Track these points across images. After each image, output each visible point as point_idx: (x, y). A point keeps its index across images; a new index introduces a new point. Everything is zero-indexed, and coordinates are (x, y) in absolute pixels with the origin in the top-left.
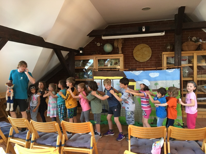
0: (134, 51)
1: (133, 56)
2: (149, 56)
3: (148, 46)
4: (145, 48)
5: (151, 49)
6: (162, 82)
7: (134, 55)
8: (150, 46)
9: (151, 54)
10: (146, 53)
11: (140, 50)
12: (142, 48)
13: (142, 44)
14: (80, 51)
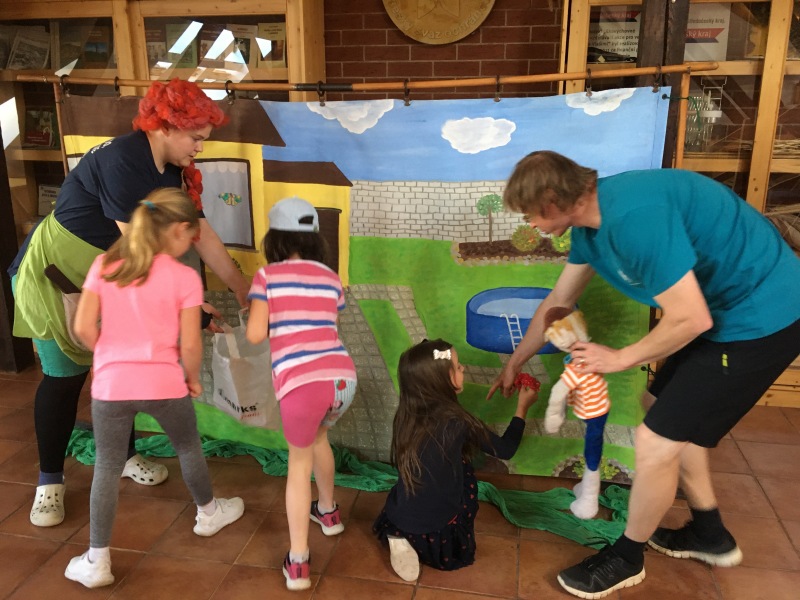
1: (380, 5)
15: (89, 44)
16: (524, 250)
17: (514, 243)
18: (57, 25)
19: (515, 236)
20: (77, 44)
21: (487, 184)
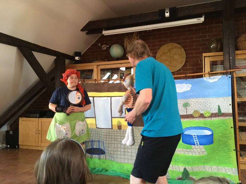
2: (182, 63)
3: (179, 46)
4: (174, 50)
5: (185, 50)
6: (196, 100)
8: (183, 47)
9: (184, 60)
10: (176, 57)
12: (169, 50)
13: (171, 43)
14: (76, 57)
16: (196, 116)
17: (193, 115)
19: (193, 113)
20: (84, 76)
21: (185, 100)
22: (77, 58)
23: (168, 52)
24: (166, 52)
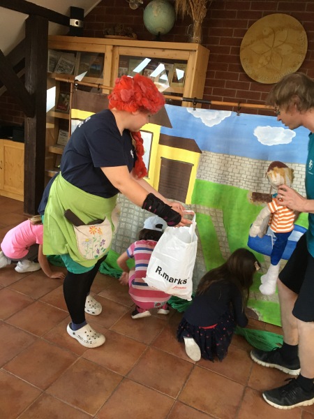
0: (245, 40)
1: (238, 60)
3: (297, 23)
5: (309, 36)
7: (242, 55)
10: (286, 49)
11: (267, 37)
13: (281, 15)
14: (71, 20)
15: (93, 65)
18: (80, 54)
20: (87, 64)
22: (74, 22)
23: (270, 34)
24: (266, 33)
